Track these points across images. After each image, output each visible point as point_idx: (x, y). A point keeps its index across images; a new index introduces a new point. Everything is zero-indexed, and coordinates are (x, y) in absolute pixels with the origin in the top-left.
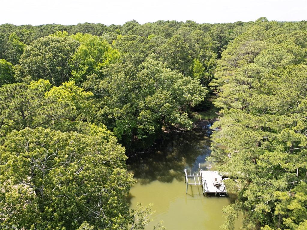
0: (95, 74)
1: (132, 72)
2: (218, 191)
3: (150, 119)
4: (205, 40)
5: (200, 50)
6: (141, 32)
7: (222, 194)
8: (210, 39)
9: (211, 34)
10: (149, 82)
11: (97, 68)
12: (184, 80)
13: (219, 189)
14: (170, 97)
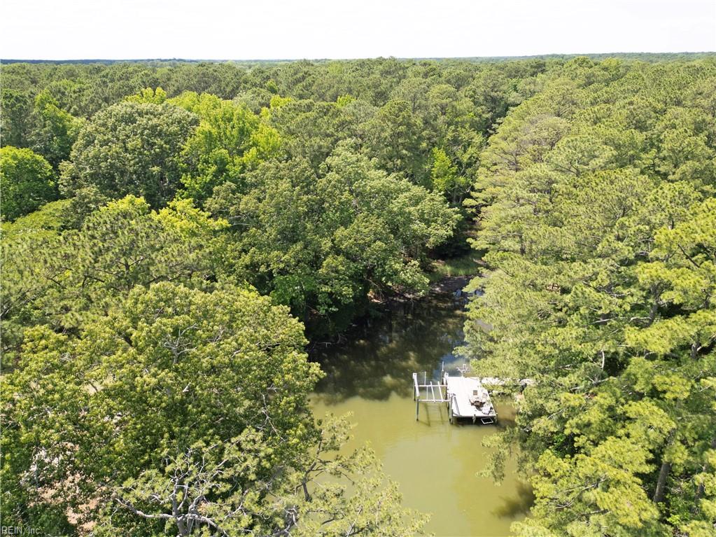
0: (231, 183)
1: (306, 178)
2: (479, 414)
3: (344, 274)
4: (458, 107)
5: (448, 127)
6: (321, 88)
7: (487, 419)
8: (468, 104)
9: (471, 93)
10: (341, 198)
11: (234, 170)
12: (412, 194)
13: (480, 410)
14: (384, 229)
